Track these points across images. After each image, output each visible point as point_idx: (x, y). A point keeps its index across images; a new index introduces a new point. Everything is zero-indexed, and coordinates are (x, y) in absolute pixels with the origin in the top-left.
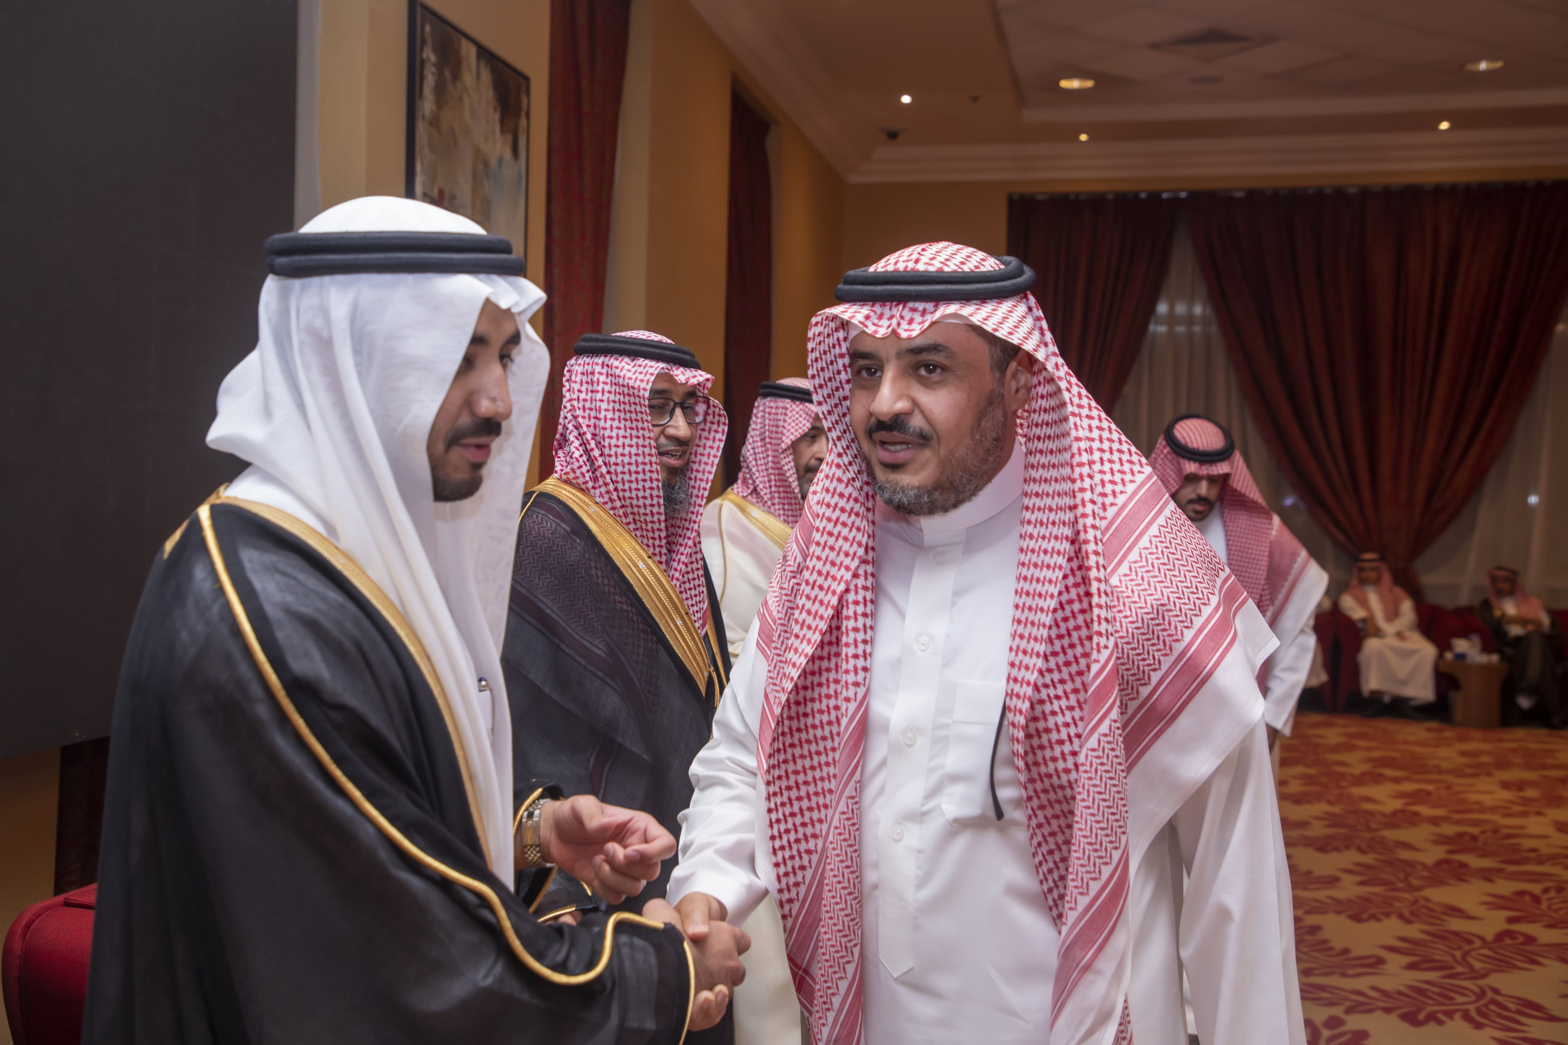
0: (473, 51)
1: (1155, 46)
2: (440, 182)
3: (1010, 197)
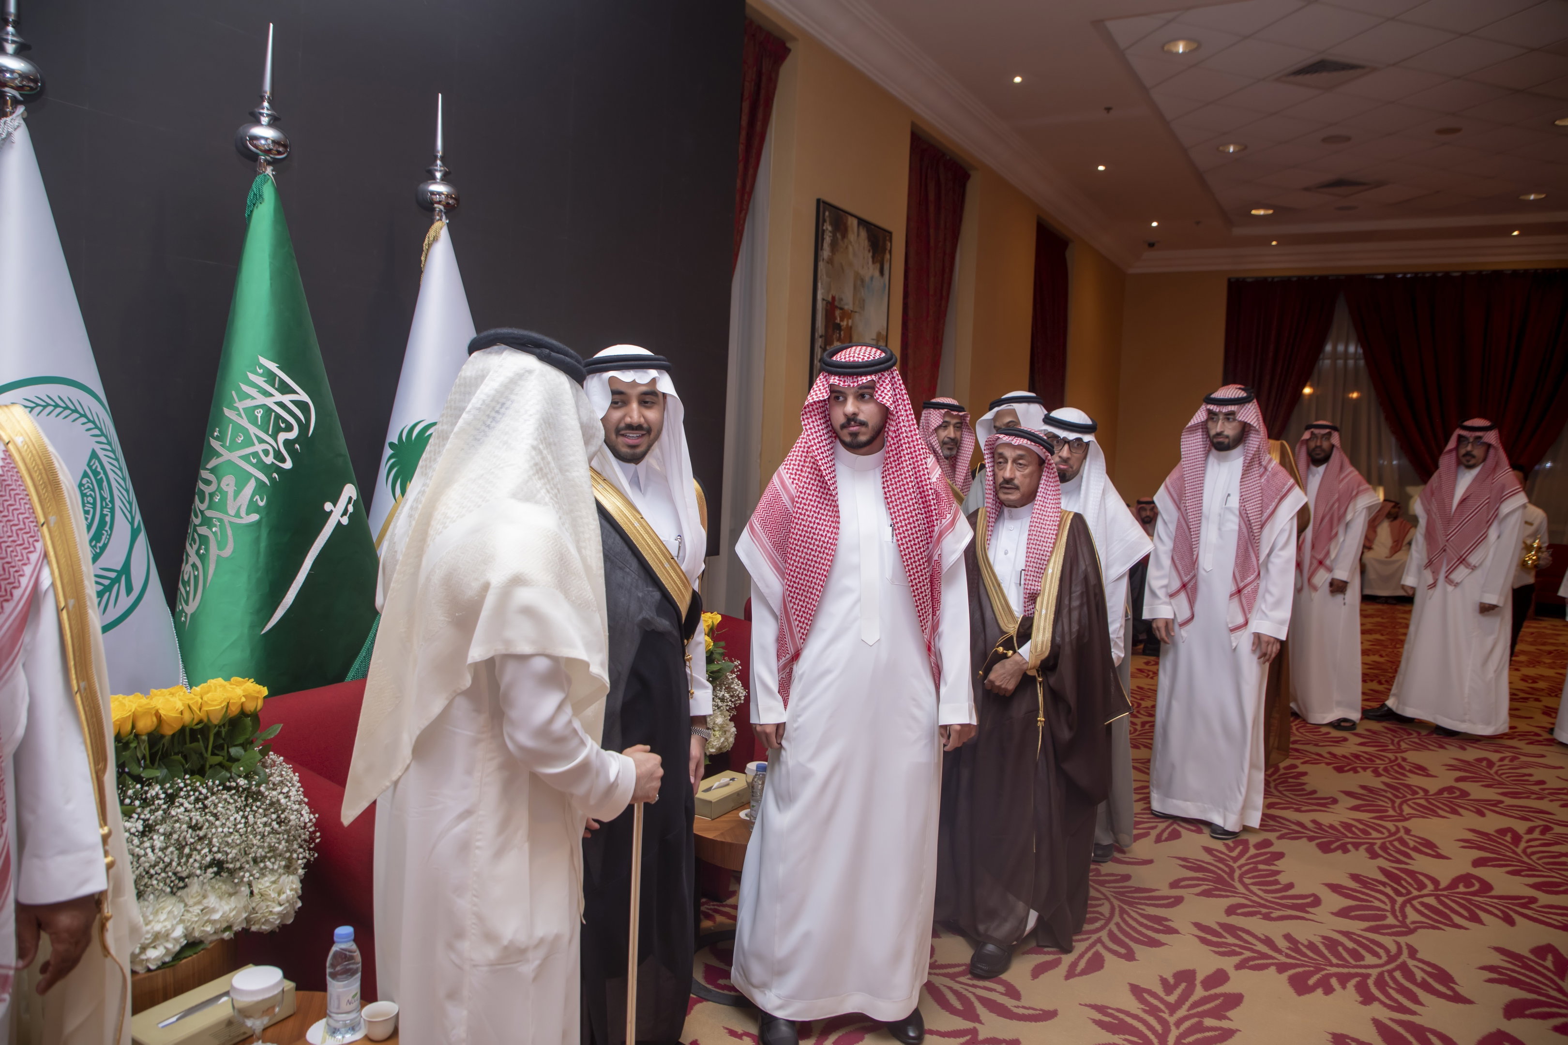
0: (855, 222)
1: (1307, 189)
2: (833, 293)
3: (1229, 280)
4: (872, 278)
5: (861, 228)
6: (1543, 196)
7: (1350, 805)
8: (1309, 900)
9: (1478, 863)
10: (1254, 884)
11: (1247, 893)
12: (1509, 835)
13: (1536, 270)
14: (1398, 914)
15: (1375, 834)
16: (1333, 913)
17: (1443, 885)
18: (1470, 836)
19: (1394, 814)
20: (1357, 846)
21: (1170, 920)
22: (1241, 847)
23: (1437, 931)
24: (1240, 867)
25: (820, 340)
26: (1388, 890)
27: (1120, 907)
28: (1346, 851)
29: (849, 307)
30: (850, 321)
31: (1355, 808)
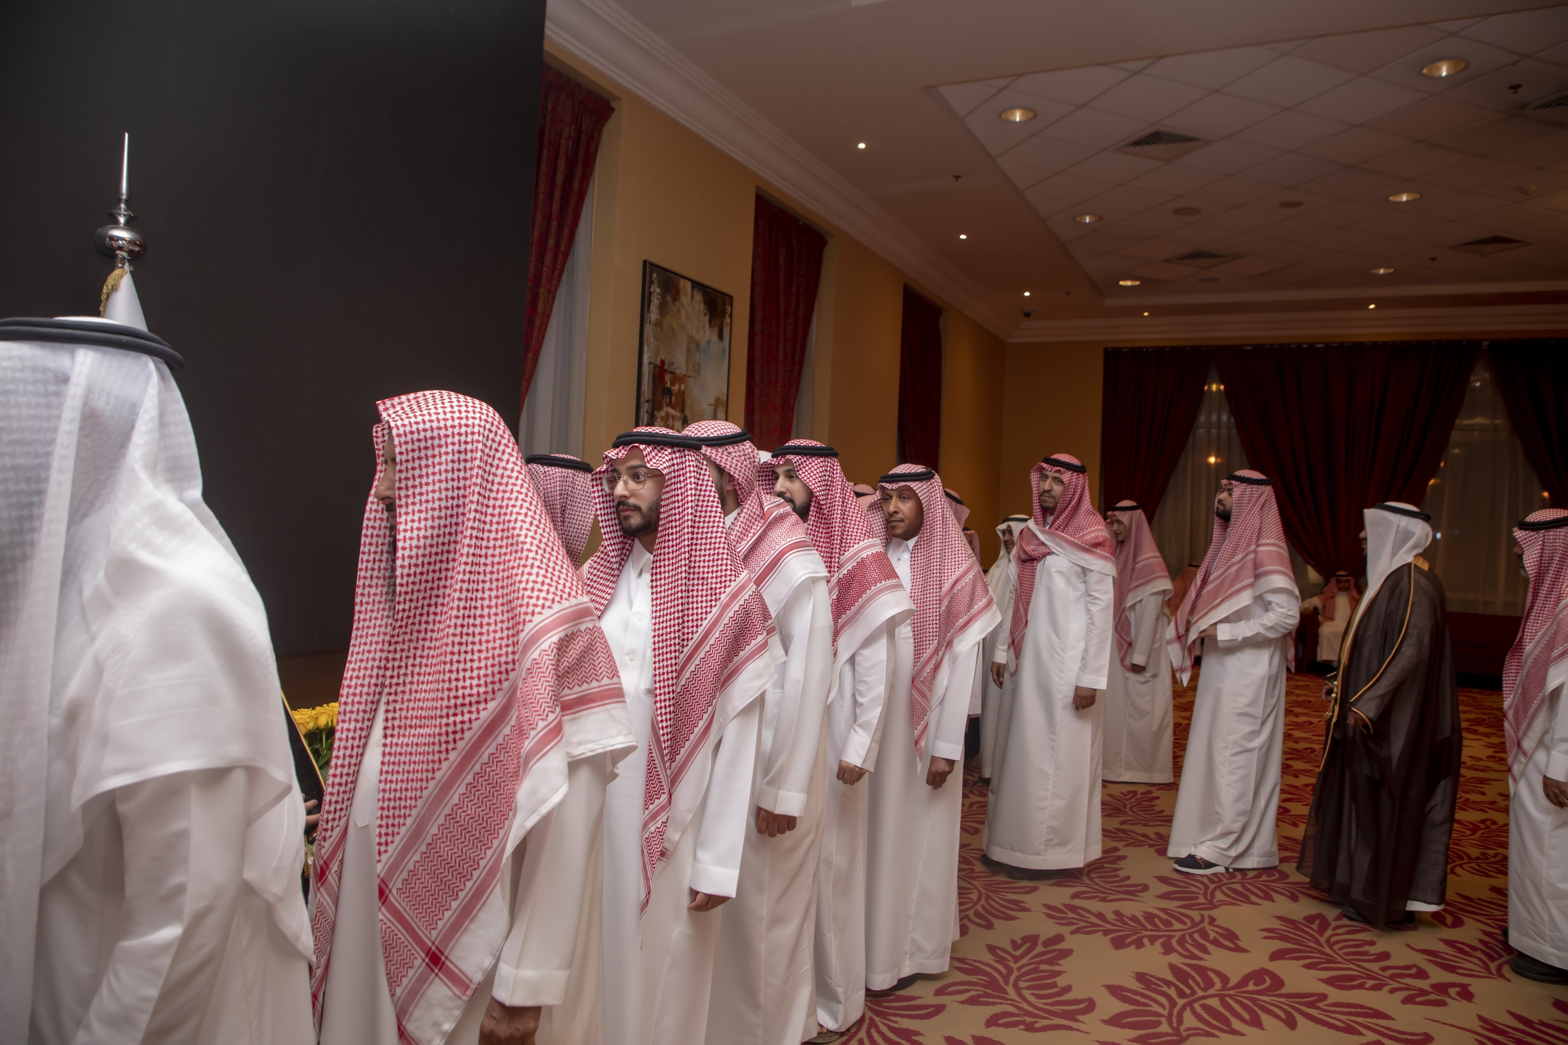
0: (689, 285)
1: (1168, 261)
2: (662, 356)
3: (1105, 350)
4: (709, 342)
5: (696, 291)
6: (1391, 270)
7: (1159, 893)
8: (1082, 1006)
9: (1276, 956)
10: (1028, 988)
11: (1017, 999)
12: (1317, 922)
13: (1394, 342)
14: (1174, 1019)
15: (1177, 925)
16: (1104, 1021)
17: (1232, 983)
18: (1277, 924)
19: (1203, 901)
20: (1153, 940)
21: (922, 1035)
22: (1028, 945)
23: (1210, 1038)
24: (1019, 969)
25: (647, 404)
26: (1172, 992)
27: (871, 1019)
28: (1139, 945)
29: (681, 370)
30: (683, 387)
31: (1165, 896)
